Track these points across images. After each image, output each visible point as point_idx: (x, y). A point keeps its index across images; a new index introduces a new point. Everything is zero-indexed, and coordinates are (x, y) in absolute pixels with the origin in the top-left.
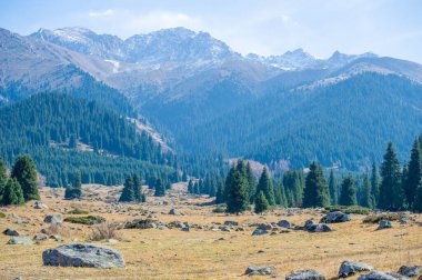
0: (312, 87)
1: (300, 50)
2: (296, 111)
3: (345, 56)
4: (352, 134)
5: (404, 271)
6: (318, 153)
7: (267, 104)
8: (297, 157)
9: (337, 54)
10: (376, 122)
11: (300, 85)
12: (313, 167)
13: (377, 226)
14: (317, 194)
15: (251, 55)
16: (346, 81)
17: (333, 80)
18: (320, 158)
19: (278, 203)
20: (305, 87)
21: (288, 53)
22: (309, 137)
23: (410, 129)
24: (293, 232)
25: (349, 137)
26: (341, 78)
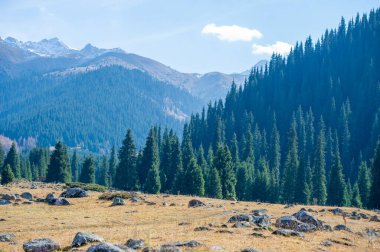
0: (64, 73)
1: (56, 39)
2: (47, 93)
3: (96, 49)
4: (96, 118)
5: (130, 244)
6: (64, 134)
7: (21, 85)
8: (45, 136)
9: (89, 47)
10: (118, 110)
11: (54, 71)
12: (58, 146)
13: (110, 203)
14: (59, 170)
15: (9, 38)
16: (95, 71)
17: (83, 69)
18: (66, 139)
19: (23, 176)
20: (57, 72)
21: (45, 41)
22: (57, 119)
23: (148, 120)
24: (34, 204)
25: (94, 121)
26: (91, 68)
